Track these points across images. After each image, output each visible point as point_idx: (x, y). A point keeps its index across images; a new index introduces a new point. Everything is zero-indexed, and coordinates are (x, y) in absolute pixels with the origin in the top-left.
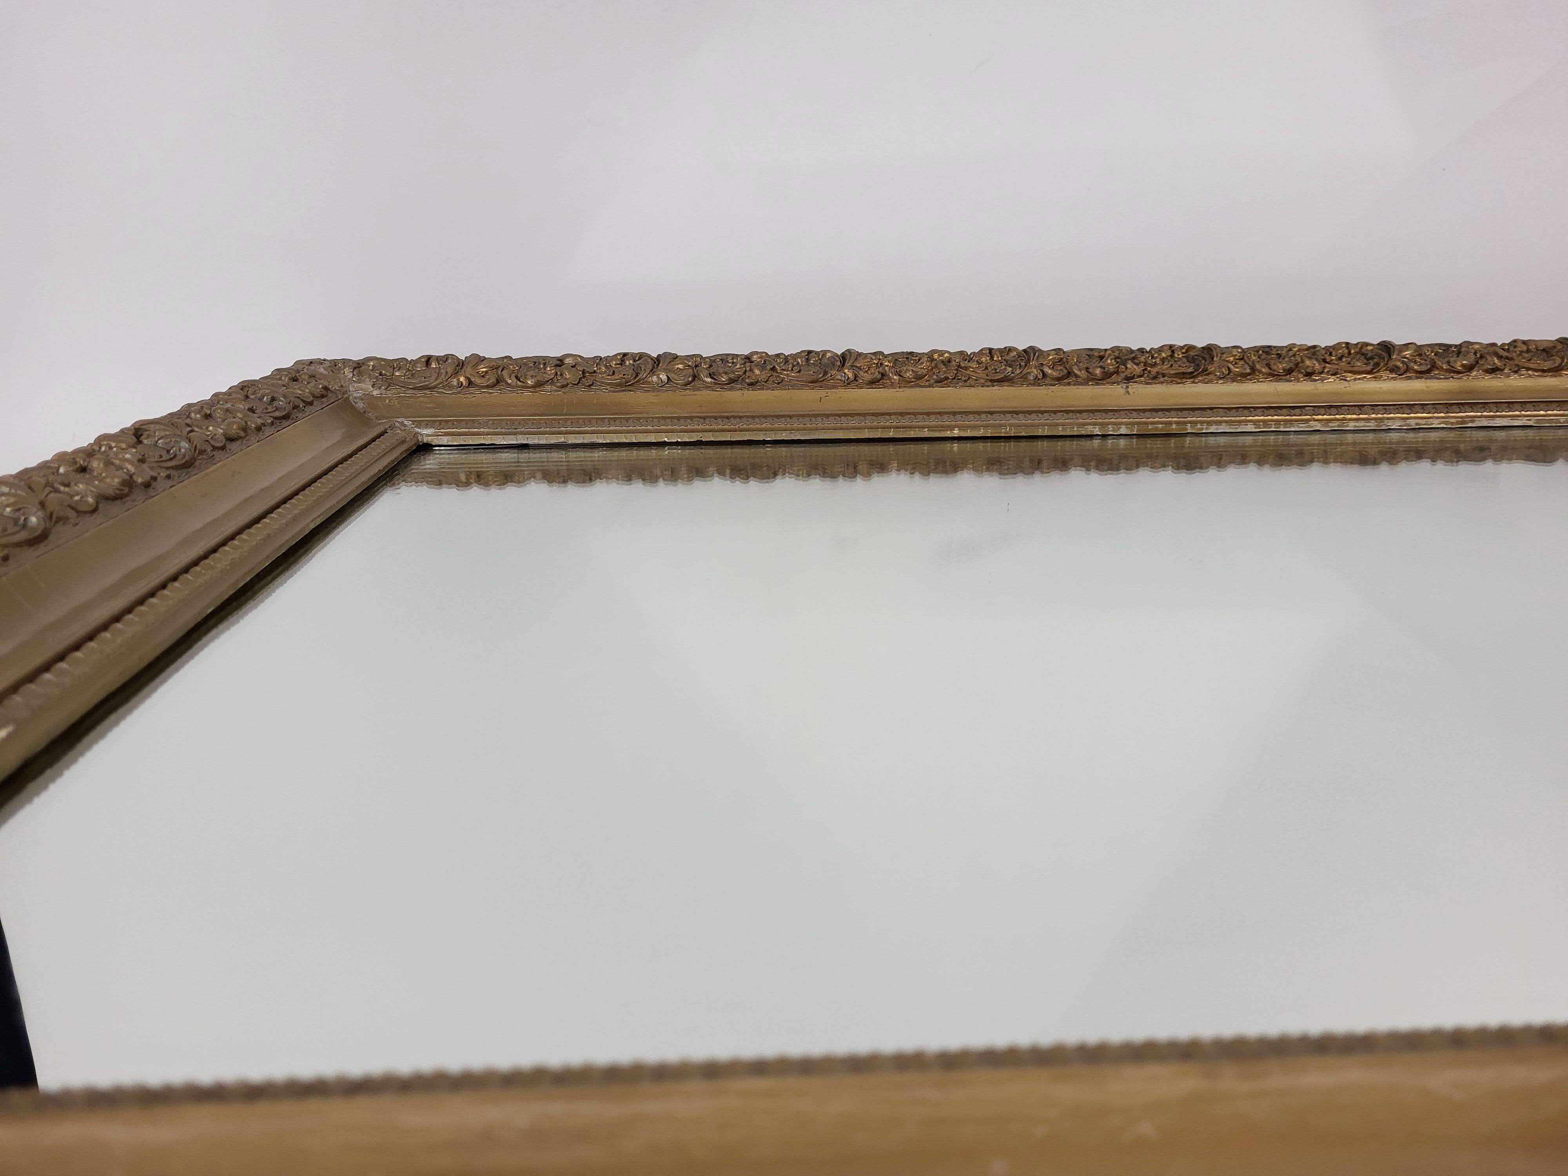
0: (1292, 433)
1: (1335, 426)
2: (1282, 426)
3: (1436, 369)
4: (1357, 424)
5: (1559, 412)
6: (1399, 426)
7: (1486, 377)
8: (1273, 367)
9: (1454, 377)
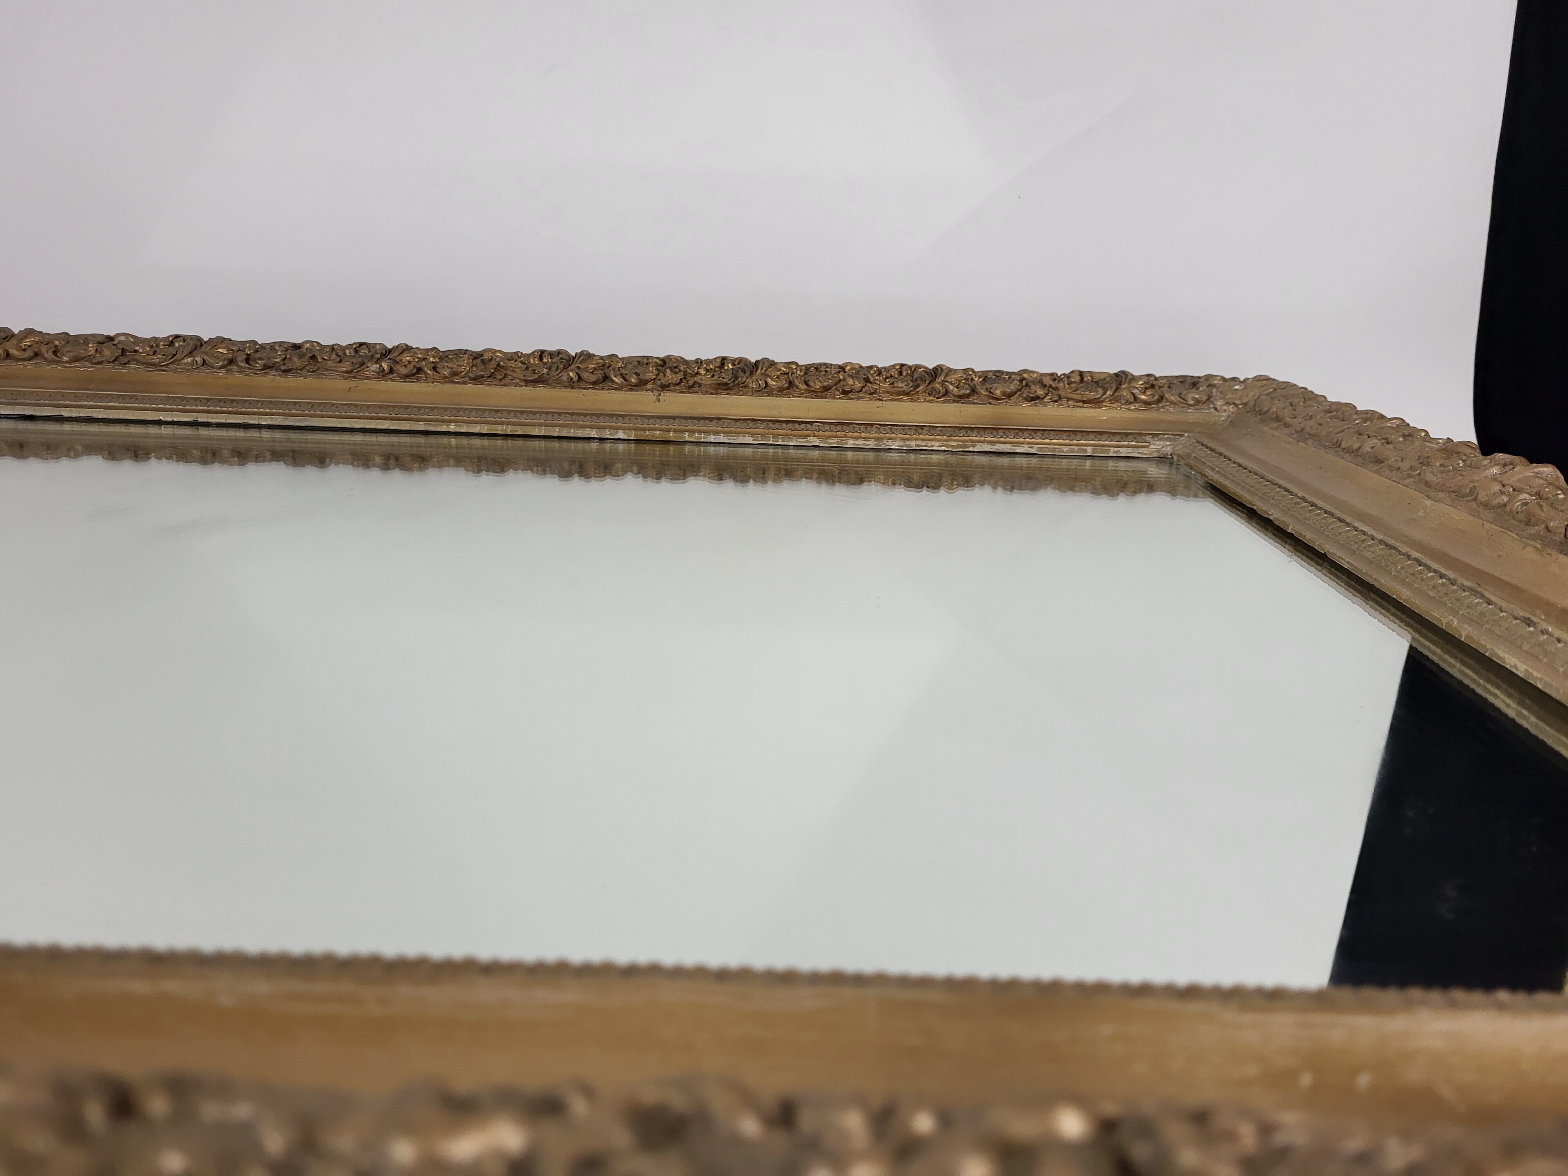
0: (791, 447)
1: (834, 443)
2: (780, 440)
3: (976, 394)
4: (857, 442)
5: (1064, 441)
6: (899, 446)
7: (1024, 405)
8: (811, 383)
9: (992, 403)
